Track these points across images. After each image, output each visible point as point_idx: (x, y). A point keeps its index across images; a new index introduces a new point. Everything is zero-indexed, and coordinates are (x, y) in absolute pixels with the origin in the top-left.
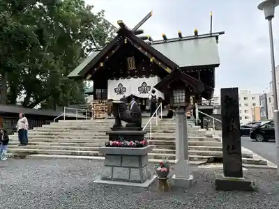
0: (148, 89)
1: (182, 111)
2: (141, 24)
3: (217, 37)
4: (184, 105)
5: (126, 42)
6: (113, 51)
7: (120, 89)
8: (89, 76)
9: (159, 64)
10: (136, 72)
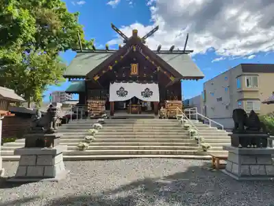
0: (151, 94)
5: (135, 50)
6: (122, 57)
7: (122, 92)
8: (97, 78)
9: (165, 72)
10: (137, 77)
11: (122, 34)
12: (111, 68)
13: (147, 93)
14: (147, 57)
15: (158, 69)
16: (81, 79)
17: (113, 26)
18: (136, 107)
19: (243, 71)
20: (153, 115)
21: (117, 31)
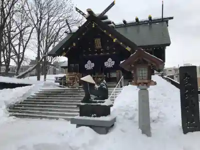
1: (145, 87)
3: (167, 22)
4: (146, 81)
5: (94, 26)
6: (83, 34)
9: (121, 43)
10: (102, 50)
11: (83, 14)
14: (105, 31)
15: (114, 40)
17: (77, 9)
21: (80, 12)
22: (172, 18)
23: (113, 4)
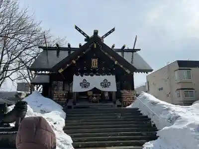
0: (109, 84)
2: (106, 35)
5: (95, 47)
6: (84, 53)
7: (85, 84)
8: (61, 71)
9: (122, 66)
10: (97, 70)
11: (84, 34)
12: (74, 62)
13: (106, 84)
14: (106, 53)
15: (116, 62)
16: (47, 72)
17: (76, 28)
18: (96, 97)
19: (179, 66)
20: (112, 104)
21: (80, 31)
22: (139, 50)
23: (113, 30)
